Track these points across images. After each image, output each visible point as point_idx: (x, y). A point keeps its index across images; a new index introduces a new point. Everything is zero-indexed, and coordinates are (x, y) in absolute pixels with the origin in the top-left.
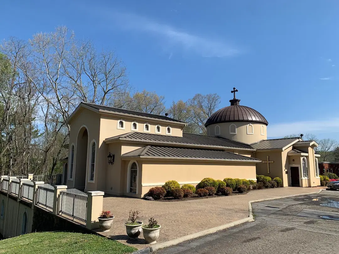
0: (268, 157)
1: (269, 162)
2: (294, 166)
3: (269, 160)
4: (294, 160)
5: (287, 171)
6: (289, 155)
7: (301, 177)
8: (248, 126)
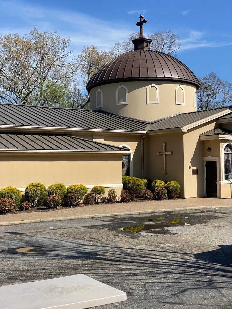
0: (164, 144)
1: (166, 153)
2: (210, 159)
3: (167, 151)
4: (210, 149)
5: (197, 170)
6: (203, 139)
7: (220, 180)
8: (149, 89)
